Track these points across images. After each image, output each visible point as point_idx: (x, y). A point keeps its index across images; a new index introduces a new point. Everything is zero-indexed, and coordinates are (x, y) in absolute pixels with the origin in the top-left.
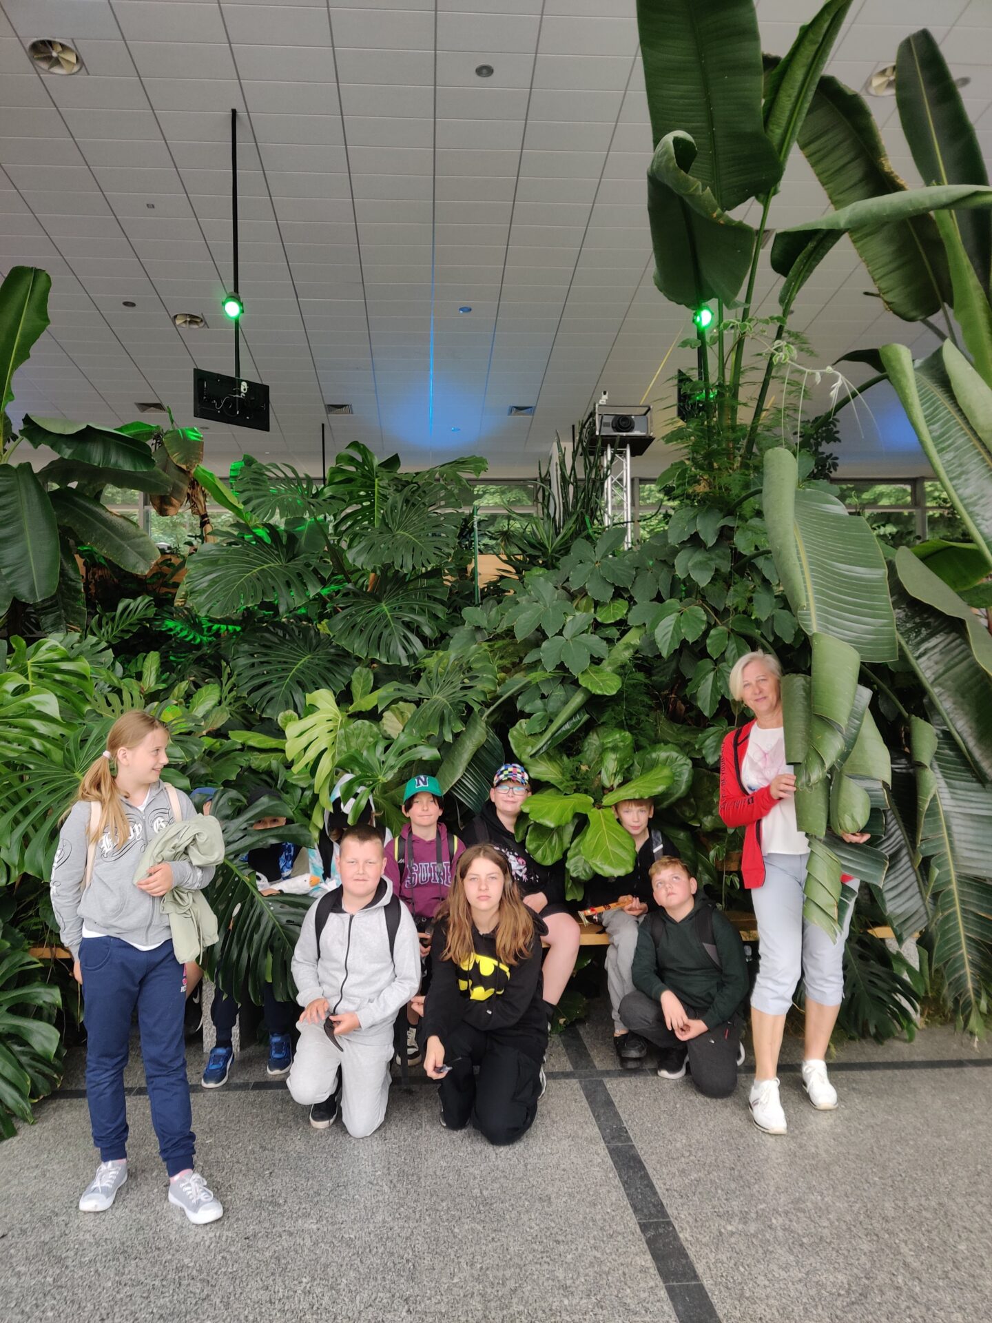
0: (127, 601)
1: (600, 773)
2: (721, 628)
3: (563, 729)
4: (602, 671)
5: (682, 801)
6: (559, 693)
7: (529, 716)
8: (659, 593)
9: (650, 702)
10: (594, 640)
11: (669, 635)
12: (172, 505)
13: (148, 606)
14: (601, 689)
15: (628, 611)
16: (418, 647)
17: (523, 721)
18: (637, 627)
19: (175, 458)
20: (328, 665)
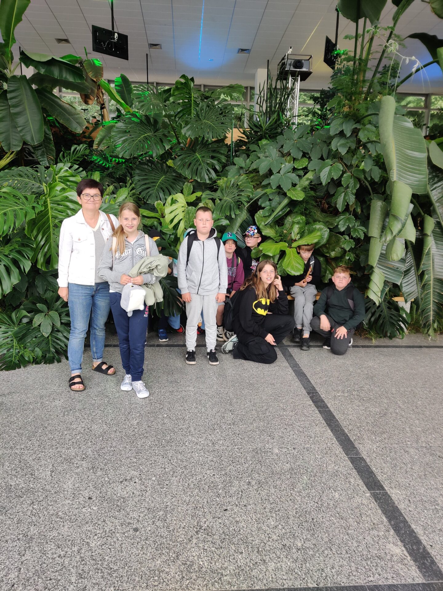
0: (76, 146)
1: (291, 233)
2: (349, 174)
3: (279, 214)
4: (296, 190)
5: (324, 246)
6: (277, 199)
7: (263, 208)
8: (322, 156)
9: (315, 204)
10: (293, 176)
11: (326, 176)
12: (90, 99)
13: (86, 149)
14: (296, 198)
15: (308, 163)
16: (213, 175)
17: (261, 210)
18: (312, 171)
19: (90, 75)
20: (173, 181)
